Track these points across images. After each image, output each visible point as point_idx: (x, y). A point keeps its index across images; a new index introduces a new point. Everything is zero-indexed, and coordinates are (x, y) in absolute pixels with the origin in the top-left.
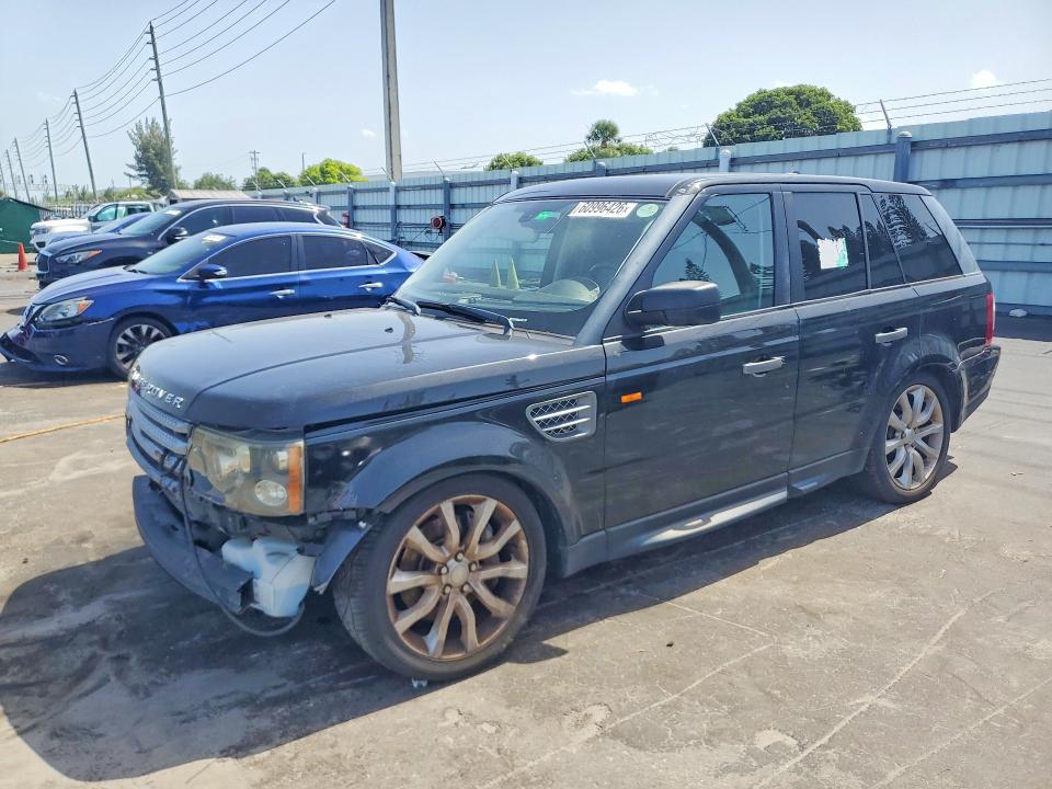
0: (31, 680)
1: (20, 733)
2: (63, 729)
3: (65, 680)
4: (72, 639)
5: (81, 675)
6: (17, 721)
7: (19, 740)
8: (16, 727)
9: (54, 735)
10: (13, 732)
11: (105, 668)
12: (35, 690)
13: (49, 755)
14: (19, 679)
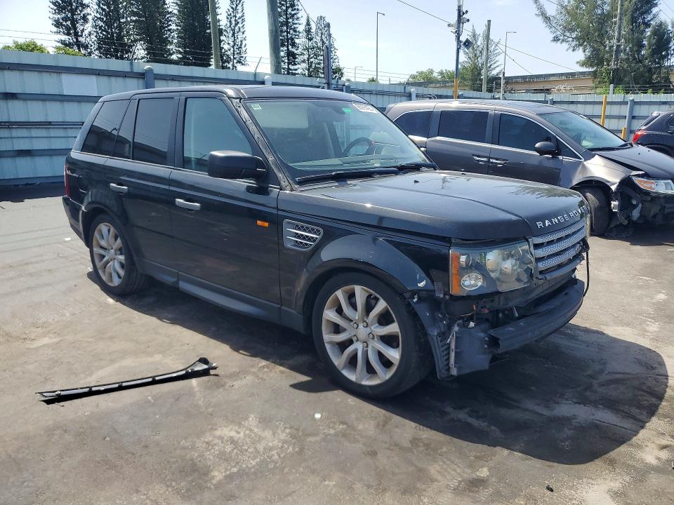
0: (642, 393)
1: (668, 376)
2: (648, 368)
3: (626, 384)
4: (600, 400)
5: (617, 381)
6: (665, 381)
7: (669, 374)
8: (667, 379)
9: (653, 368)
10: (669, 378)
11: (604, 377)
12: (644, 387)
13: (662, 364)
14: (647, 397)
